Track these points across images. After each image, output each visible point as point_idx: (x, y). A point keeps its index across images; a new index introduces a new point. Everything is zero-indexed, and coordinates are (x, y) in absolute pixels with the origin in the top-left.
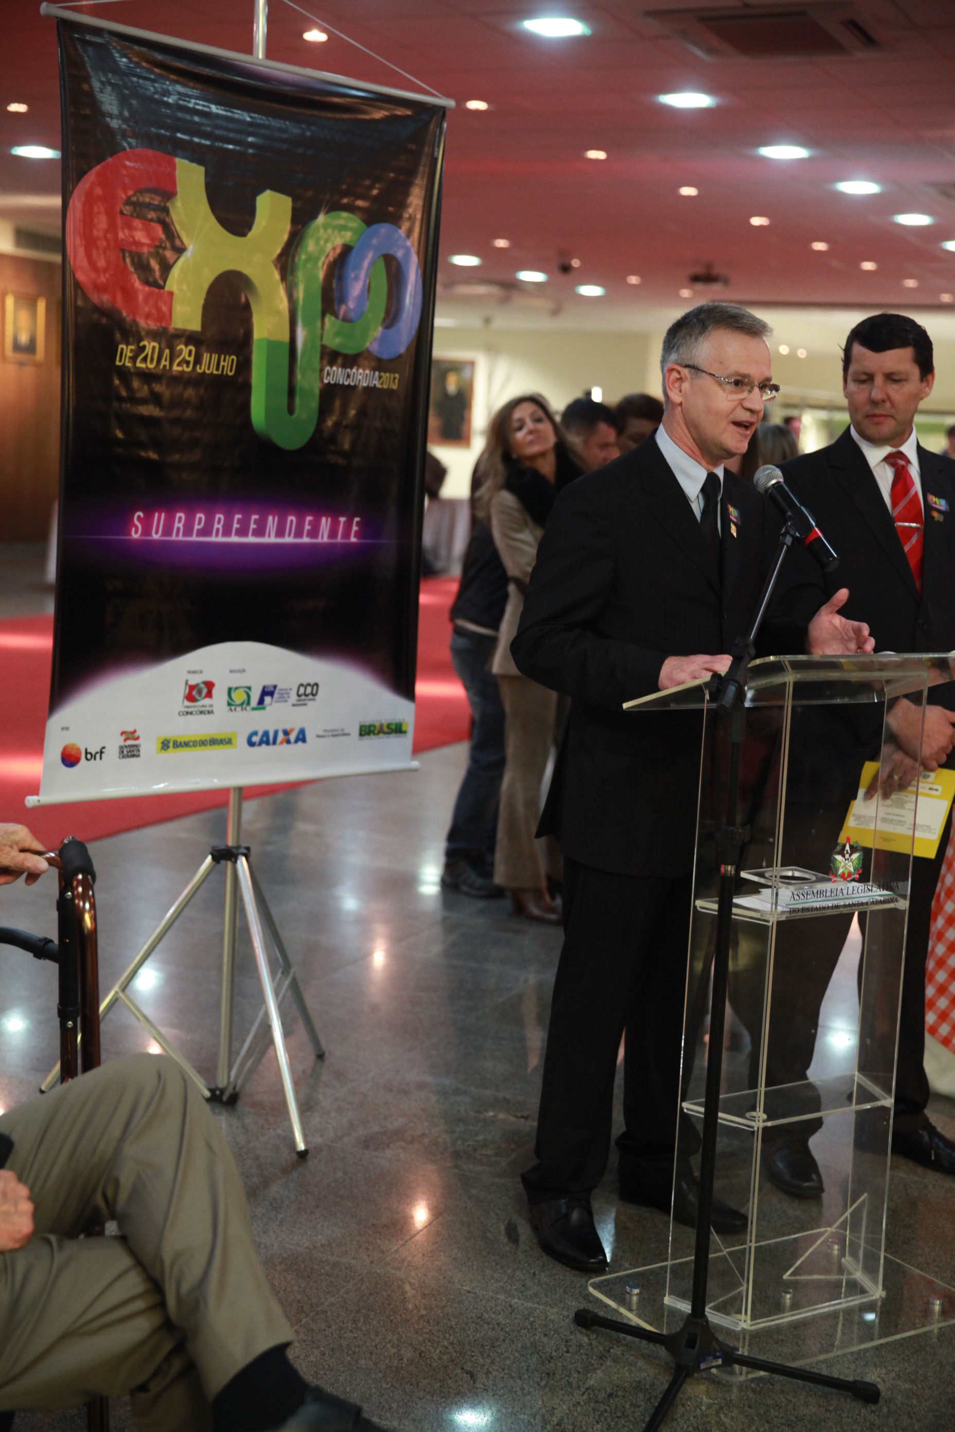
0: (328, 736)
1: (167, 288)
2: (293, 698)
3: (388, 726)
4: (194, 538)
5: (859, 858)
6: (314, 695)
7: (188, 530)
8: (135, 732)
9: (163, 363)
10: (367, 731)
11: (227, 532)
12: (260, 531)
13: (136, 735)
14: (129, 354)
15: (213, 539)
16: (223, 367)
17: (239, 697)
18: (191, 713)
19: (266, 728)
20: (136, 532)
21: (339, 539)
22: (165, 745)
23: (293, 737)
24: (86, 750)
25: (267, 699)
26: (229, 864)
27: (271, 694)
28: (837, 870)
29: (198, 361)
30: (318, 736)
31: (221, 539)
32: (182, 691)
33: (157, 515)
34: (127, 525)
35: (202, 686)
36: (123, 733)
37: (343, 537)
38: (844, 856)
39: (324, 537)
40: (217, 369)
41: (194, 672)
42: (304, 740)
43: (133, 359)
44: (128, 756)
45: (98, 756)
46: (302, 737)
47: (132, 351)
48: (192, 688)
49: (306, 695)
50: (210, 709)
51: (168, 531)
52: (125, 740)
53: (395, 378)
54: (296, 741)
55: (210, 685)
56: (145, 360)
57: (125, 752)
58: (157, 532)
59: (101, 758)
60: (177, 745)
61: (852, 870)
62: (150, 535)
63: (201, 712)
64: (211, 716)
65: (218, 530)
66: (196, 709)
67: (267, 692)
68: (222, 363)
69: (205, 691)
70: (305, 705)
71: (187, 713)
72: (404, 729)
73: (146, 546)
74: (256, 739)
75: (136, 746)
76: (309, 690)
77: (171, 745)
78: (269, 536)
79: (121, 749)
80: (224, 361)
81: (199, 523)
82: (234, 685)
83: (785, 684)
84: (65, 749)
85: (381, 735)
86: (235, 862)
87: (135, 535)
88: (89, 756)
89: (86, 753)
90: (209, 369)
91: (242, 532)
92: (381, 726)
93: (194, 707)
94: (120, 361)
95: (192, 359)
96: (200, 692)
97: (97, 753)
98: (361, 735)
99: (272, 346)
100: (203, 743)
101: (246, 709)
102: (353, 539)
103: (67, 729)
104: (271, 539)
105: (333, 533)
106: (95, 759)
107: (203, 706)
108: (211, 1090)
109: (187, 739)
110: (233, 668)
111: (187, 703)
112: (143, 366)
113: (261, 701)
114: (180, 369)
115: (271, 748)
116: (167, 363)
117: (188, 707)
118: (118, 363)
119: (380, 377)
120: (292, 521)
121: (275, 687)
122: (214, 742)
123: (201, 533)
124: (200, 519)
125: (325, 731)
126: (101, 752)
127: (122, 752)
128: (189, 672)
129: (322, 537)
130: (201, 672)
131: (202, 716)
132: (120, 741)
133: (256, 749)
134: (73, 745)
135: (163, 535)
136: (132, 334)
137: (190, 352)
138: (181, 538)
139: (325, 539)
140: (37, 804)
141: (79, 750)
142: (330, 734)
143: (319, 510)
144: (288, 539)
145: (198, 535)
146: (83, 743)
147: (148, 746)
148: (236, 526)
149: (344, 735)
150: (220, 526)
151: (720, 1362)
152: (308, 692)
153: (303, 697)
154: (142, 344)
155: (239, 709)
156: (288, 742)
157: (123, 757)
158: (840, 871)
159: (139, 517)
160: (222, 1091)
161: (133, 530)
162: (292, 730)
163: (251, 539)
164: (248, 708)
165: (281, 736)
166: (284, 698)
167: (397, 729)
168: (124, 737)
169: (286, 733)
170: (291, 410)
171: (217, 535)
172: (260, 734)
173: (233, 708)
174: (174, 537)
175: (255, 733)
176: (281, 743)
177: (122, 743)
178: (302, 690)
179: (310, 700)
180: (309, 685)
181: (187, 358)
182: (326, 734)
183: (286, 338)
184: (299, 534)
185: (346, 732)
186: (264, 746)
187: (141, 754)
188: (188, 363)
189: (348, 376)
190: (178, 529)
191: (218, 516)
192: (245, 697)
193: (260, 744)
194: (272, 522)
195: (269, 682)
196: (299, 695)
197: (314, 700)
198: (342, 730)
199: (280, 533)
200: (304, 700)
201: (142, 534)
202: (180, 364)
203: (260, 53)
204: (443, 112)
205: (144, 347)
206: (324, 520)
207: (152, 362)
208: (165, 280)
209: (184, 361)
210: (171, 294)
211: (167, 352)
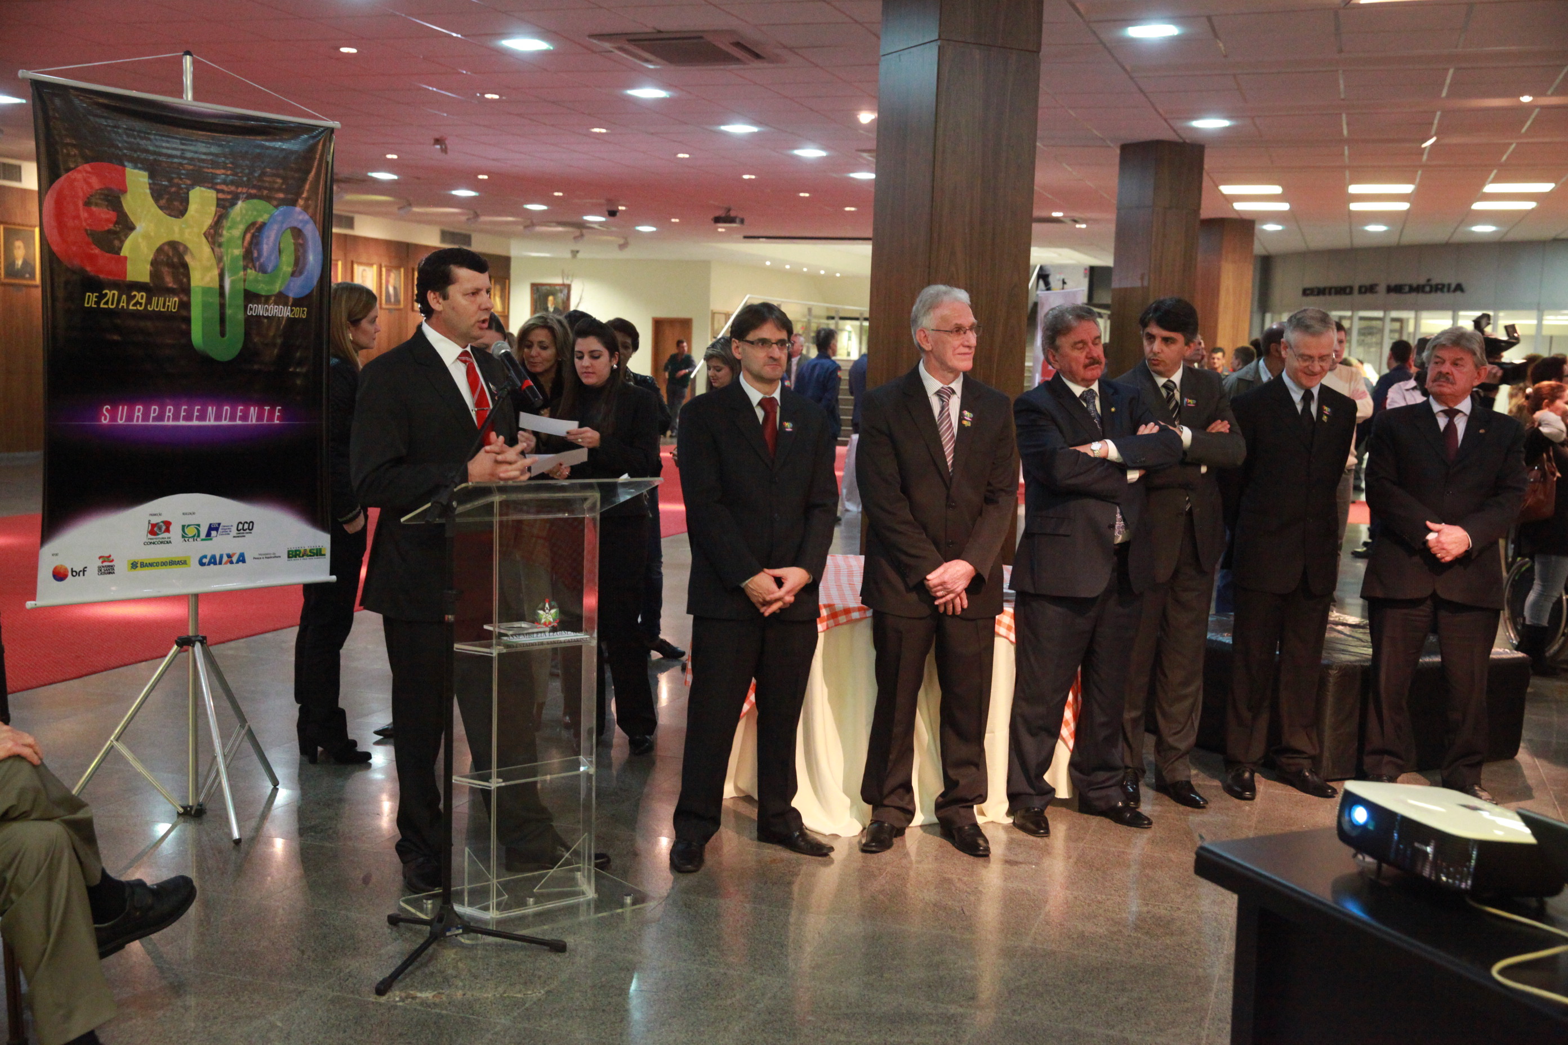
1: (122, 254)
2: (234, 531)
3: (310, 551)
4: (151, 423)
5: (556, 613)
6: (250, 530)
7: (146, 417)
8: (110, 556)
9: (121, 304)
10: (293, 554)
11: (176, 418)
12: (202, 417)
13: (111, 558)
14: (95, 299)
15: (166, 423)
16: (168, 306)
17: (191, 532)
18: (154, 543)
19: (213, 553)
20: (105, 419)
21: (265, 422)
22: (134, 565)
23: (235, 559)
24: (72, 569)
25: (214, 533)
26: (190, 648)
27: (217, 529)
28: (540, 620)
29: (149, 301)
31: (171, 423)
32: (146, 528)
33: (121, 407)
34: (98, 414)
35: (162, 524)
36: (100, 558)
37: (267, 421)
38: (544, 611)
39: (253, 420)
40: (164, 308)
41: (155, 515)
42: (244, 561)
43: (98, 303)
44: (105, 573)
45: (81, 573)
46: (242, 559)
47: (96, 297)
48: (154, 526)
49: (244, 530)
50: (168, 540)
51: (130, 418)
52: (103, 562)
53: (303, 311)
54: (237, 562)
55: (168, 524)
56: (106, 303)
57: (103, 571)
58: (121, 419)
59: (84, 575)
60: (143, 565)
61: (551, 620)
62: (117, 421)
63: (161, 543)
64: (170, 545)
65: (169, 416)
67: (213, 528)
68: (167, 304)
69: (164, 528)
70: (244, 536)
71: (151, 543)
72: (323, 552)
73: (113, 429)
74: (204, 561)
75: (111, 566)
76: (246, 526)
77: (139, 565)
78: (209, 420)
79: (100, 569)
80: (169, 302)
81: (154, 412)
82: (187, 523)
83: (493, 503)
84: (55, 568)
85: (305, 557)
86: (193, 646)
87: (105, 422)
88: (74, 574)
89: (72, 571)
90: (157, 307)
91: (188, 418)
92: (305, 551)
93: (156, 539)
94: (88, 303)
95: (143, 301)
96: (160, 529)
97: (81, 571)
98: (289, 557)
99: (206, 291)
100: (164, 564)
101: (197, 540)
102: (276, 422)
103: (57, 555)
104: (211, 422)
105: (260, 417)
106: (79, 576)
107: (163, 538)
108: (183, 807)
109: (151, 561)
110: (185, 512)
111: (150, 536)
112: (106, 306)
113: (208, 535)
114: (135, 308)
115: (218, 567)
116: (125, 305)
117: (151, 539)
118: (86, 305)
119: (292, 310)
120: (227, 410)
121: (219, 524)
122: (172, 563)
123: (155, 419)
124: (155, 409)
125: (260, 554)
126: (84, 571)
128: (151, 515)
130: (160, 515)
131: (163, 545)
132: (99, 563)
133: (206, 567)
134: (62, 566)
135: (126, 421)
136: (96, 285)
137: (142, 296)
138: (140, 422)
139: (254, 422)
140: (34, 606)
141: (66, 569)
143: (248, 402)
144: (225, 422)
145: (153, 421)
146: (69, 563)
147: (121, 566)
148: (183, 414)
149: (275, 557)
150: (171, 415)
151: (461, 931)
152: (246, 528)
153: (242, 531)
154: (104, 292)
155: (191, 540)
156: (231, 562)
157: (102, 574)
158: (543, 621)
159: (107, 409)
160: (191, 807)
161: (103, 418)
162: (234, 554)
163: (195, 423)
164: (199, 539)
165: (225, 559)
166: (227, 531)
167: (318, 553)
168: (101, 560)
169: (229, 556)
170: (223, 334)
171: (168, 420)
172: (209, 557)
173: (186, 539)
174: (135, 422)
175: (205, 557)
176: (226, 563)
177: (101, 564)
178: (240, 527)
179: (248, 533)
180: (246, 522)
181: (140, 301)
183: (217, 285)
184: (233, 418)
187: (116, 572)
188: (141, 304)
189: (267, 310)
190: (138, 417)
191: (168, 407)
192: (196, 531)
193: (209, 564)
194: (211, 410)
195: (215, 521)
196: (238, 530)
197: (250, 533)
199: (218, 418)
200: (243, 533)
201: (110, 421)
202: (135, 305)
203: (189, 95)
204: (332, 130)
205: (106, 294)
206: (252, 408)
207: (112, 304)
208: (120, 249)
209: (137, 303)
210: (126, 258)
211: (124, 297)
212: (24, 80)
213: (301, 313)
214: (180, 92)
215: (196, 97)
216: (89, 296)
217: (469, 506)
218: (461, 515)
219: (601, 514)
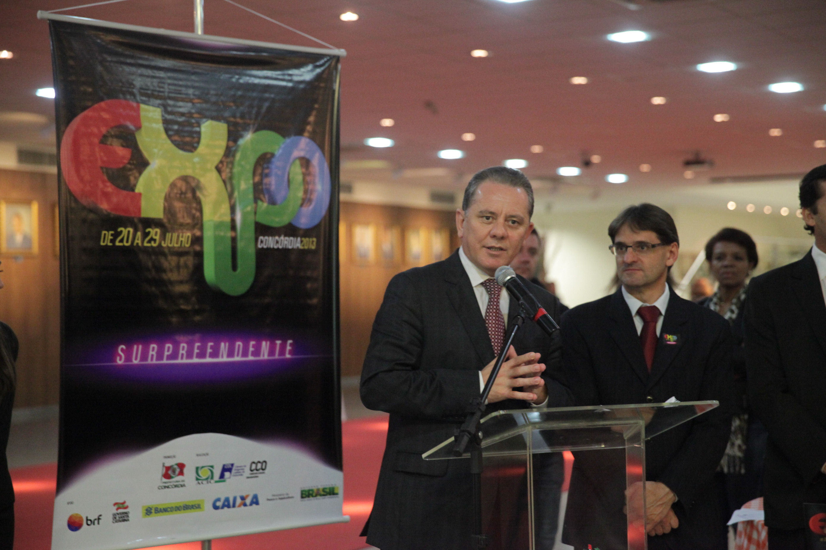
0: (277, 499)
1: (137, 191)
2: (247, 472)
3: (324, 490)
4: (165, 361)
6: (263, 469)
7: (160, 356)
8: (124, 503)
9: (136, 241)
10: (306, 494)
11: (190, 355)
12: (215, 354)
13: (126, 505)
14: (110, 237)
15: (179, 361)
16: (182, 241)
17: (205, 473)
18: (168, 487)
19: (227, 496)
20: (120, 360)
21: (277, 357)
22: (148, 511)
23: (248, 501)
24: (87, 518)
25: (227, 474)
27: (230, 470)
29: (163, 238)
30: (268, 500)
31: (185, 361)
32: (161, 471)
33: (135, 347)
34: (114, 354)
35: (176, 467)
36: (115, 504)
37: (279, 355)
39: (265, 355)
40: (177, 243)
41: (169, 457)
42: (257, 503)
43: (113, 241)
44: (120, 521)
45: (96, 522)
46: (255, 501)
47: (112, 235)
48: (168, 468)
49: (257, 470)
50: (182, 483)
51: (144, 356)
52: (117, 509)
53: (313, 242)
54: (251, 504)
55: (181, 466)
56: (121, 241)
57: (117, 518)
58: (136, 359)
59: (98, 523)
60: (158, 511)
62: (131, 361)
63: (176, 486)
64: (183, 488)
65: (183, 355)
66: (171, 484)
67: (227, 469)
68: (181, 239)
69: (178, 471)
70: (257, 477)
71: (165, 487)
72: (336, 491)
73: (127, 369)
74: (219, 504)
75: (126, 513)
76: (259, 466)
77: (153, 511)
78: (222, 357)
79: (114, 516)
80: (182, 237)
81: (168, 351)
82: (200, 465)
84: (71, 518)
85: (318, 497)
87: (120, 362)
88: (89, 522)
89: (87, 520)
90: (171, 243)
91: (202, 355)
92: (318, 490)
93: (170, 482)
94: (104, 242)
95: (157, 238)
96: (174, 471)
97: (95, 519)
98: (302, 497)
99: (218, 226)
100: (178, 509)
101: (210, 482)
102: (288, 356)
103: (72, 503)
104: (223, 358)
105: (272, 352)
106: (94, 524)
107: (177, 482)
109: (165, 507)
110: (198, 453)
111: (165, 480)
112: (121, 244)
113: (222, 476)
114: (149, 245)
115: (232, 510)
116: (139, 242)
117: (165, 483)
118: (102, 244)
119: (302, 241)
120: (239, 346)
121: (232, 465)
122: (186, 507)
123: (169, 357)
124: (169, 348)
125: (274, 495)
126: (99, 519)
127: (115, 518)
128: (165, 457)
129: (264, 356)
130: (174, 457)
131: (177, 489)
132: (114, 510)
133: (220, 511)
134: (77, 514)
135: (142, 360)
136: (112, 223)
137: (157, 232)
138: (155, 362)
139: (266, 357)
141: (81, 518)
142: (277, 497)
143: (259, 338)
144: (237, 358)
145: (167, 359)
146: (84, 513)
147: (135, 513)
148: (196, 351)
149: (289, 498)
150: (184, 352)
153: (255, 472)
154: (120, 230)
155: (205, 482)
156: (245, 505)
157: (116, 522)
159: (122, 349)
161: (118, 358)
162: (247, 496)
163: (208, 360)
164: (212, 481)
165: (239, 501)
166: (240, 473)
167: (330, 492)
168: (116, 507)
169: (243, 498)
170: (234, 267)
171: (182, 358)
172: (222, 500)
173: (200, 482)
174: (149, 362)
175: (219, 500)
176: (239, 506)
177: (115, 512)
178: (254, 466)
179: (261, 473)
180: (259, 462)
181: (154, 237)
182: (275, 497)
183: (228, 219)
184: (245, 354)
185: (290, 496)
186: (226, 509)
187: (130, 519)
188: (155, 240)
189: (277, 242)
190: (152, 355)
191: (182, 345)
192: (209, 473)
193: (222, 508)
194: (224, 347)
195: (228, 462)
196: (251, 470)
197: (263, 473)
198: (287, 494)
199: (231, 354)
200: (256, 473)
201: (125, 361)
202: (149, 242)
203: (199, 31)
204: (337, 59)
205: (121, 232)
206: (264, 343)
207: (127, 242)
208: (135, 186)
209: (152, 239)
210: (140, 194)
211: (139, 234)
212: (42, 20)
213: (311, 244)
214: (190, 27)
215: (207, 30)
216: (105, 234)
217: (497, 438)
218: (490, 448)
219: (647, 443)
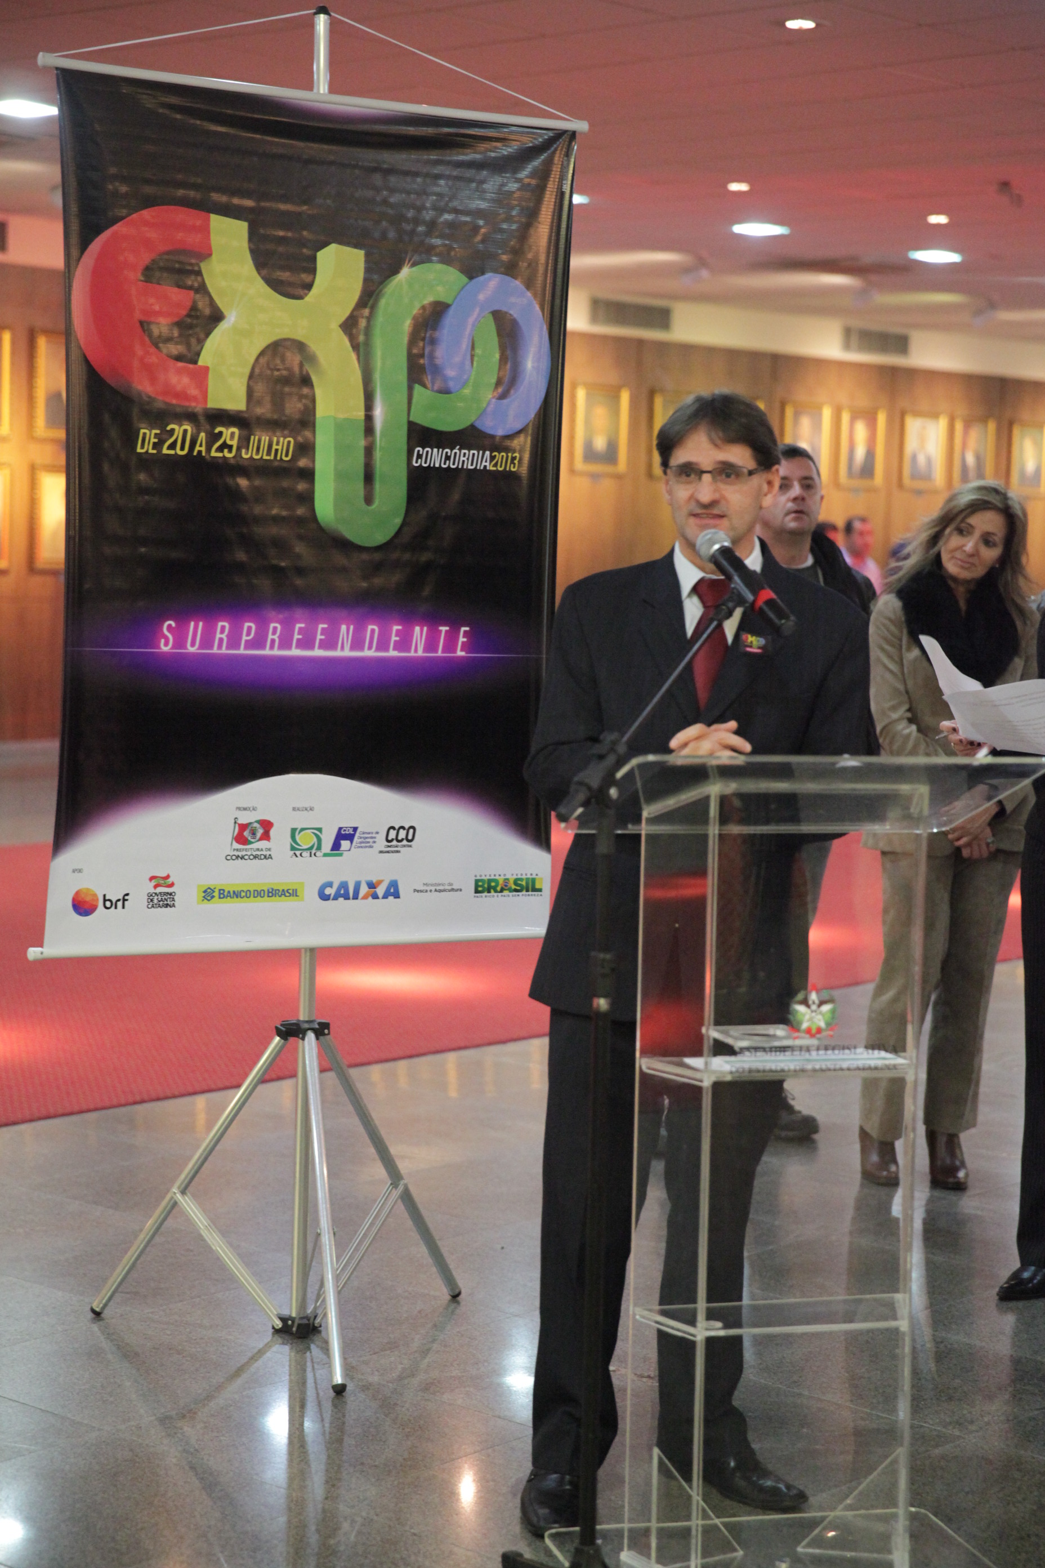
0: (431, 890)
1: (200, 363)
2: (381, 843)
3: (516, 881)
4: (240, 650)
6: (409, 840)
7: (234, 642)
8: (168, 877)
9: (198, 448)
10: (484, 887)
11: (285, 643)
12: (331, 642)
13: (169, 880)
14: (154, 440)
15: (267, 652)
16: (277, 451)
17: (306, 839)
18: (242, 858)
19: (344, 879)
20: (166, 644)
21: (439, 653)
22: (208, 894)
23: (380, 891)
24: (105, 896)
25: (345, 844)
26: (299, 1042)
27: (350, 837)
29: (244, 443)
30: (415, 891)
31: (276, 652)
32: (231, 830)
33: (192, 624)
34: (155, 634)
35: (257, 825)
36: (152, 879)
37: (444, 651)
39: (418, 650)
40: (269, 453)
41: (245, 809)
42: (397, 896)
43: (157, 446)
44: (159, 906)
45: (120, 904)
46: (393, 892)
47: (156, 436)
48: (243, 827)
49: (398, 840)
50: (266, 853)
51: (208, 641)
52: (156, 886)
53: (513, 459)
54: (385, 897)
55: (267, 825)
56: (173, 445)
57: (155, 901)
58: (193, 644)
59: (124, 906)
60: (224, 894)
62: (183, 646)
63: (257, 857)
64: (268, 861)
65: (273, 641)
66: (248, 853)
67: (344, 836)
68: (275, 447)
69: (260, 832)
70: (399, 852)
71: (237, 856)
72: (537, 885)
74: (329, 891)
75: (170, 894)
76: (403, 833)
77: (217, 893)
78: (342, 648)
79: (151, 898)
80: (278, 443)
81: (246, 633)
82: (298, 825)
84: (78, 894)
85: (505, 893)
86: (303, 1039)
87: (163, 648)
88: (108, 904)
89: (105, 899)
90: (258, 453)
91: (307, 643)
92: (506, 881)
93: (246, 850)
94: (142, 447)
95: (235, 443)
96: (253, 832)
97: (119, 900)
98: (477, 891)
99: (341, 426)
100: (258, 894)
101: (315, 855)
102: (460, 653)
103: (79, 870)
104: (344, 651)
105: (431, 645)
106: (116, 908)
107: (258, 849)
109: (236, 889)
110: (296, 805)
111: (236, 845)
112: (170, 452)
113: (336, 846)
114: (220, 455)
116: (203, 449)
117: (238, 850)
118: (138, 450)
119: (493, 458)
120: (373, 631)
121: (355, 829)
122: (273, 893)
123: (250, 645)
124: (250, 628)
125: (425, 884)
126: (125, 900)
127: (152, 900)
128: (238, 809)
130: (255, 808)
131: (257, 862)
132: (150, 888)
133: (331, 904)
134: (88, 889)
135: (201, 647)
136: (159, 417)
138: (224, 650)
139: (420, 653)
140: (40, 955)
141: (95, 895)
142: (433, 888)
143: (409, 619)
144: (369, 652)
145: (246, 648)
146: (102, 888)
147: (186, 893)
148: (297, 636)
149: (452, 890)
150: (276, 637)
152: (402, 836)
153: (395, 843)
154: (169, 427)
155: (306, 854)
156: (375, 897)
157: (153, 906)
159: (170, 626)
161: (162, 641)
162: (380, 882)
163: (318, 652)
164: (319, 853)
165: (364, 889)
166: (369, 841)
167: (531, 886)
168: (153, 883)
169: (372, 885)
170: (369, 500)
171: (272, 647)
172: (336, 886)
173: (298, 852)
174: (215, 650)
175: (329, 884)
176: (365, 897)
177: (152, 890)
178: (392, 834)
179: (404, 846)
180: (402, 827)
181: (229, 442)
182: (428, 888)
183: (359, 416)
184: (383, 645)
185: (455, 887)
187: (176, 903)
188: (230, 448)
189: (449, 458)
190: (221, 640)
191: (271, 624)
192: (314, 840)
193: (336, 898)
194: (346, 632)
195: (347, 823)
196: (388, 840)
197: (409, 846)
198: (451, 884)
199: (357, 644)
200: (396, 846)
201: (170, 646)
202: (220, 449)
203: (322, 84)
205: (174, 430)
206: (417, 629)
207: (181, 448)
208: (198, 354)
209: (225, 446)
210: (206, 369)
211: (203, 435)
213: (509, 462)
216: (146, 434)
